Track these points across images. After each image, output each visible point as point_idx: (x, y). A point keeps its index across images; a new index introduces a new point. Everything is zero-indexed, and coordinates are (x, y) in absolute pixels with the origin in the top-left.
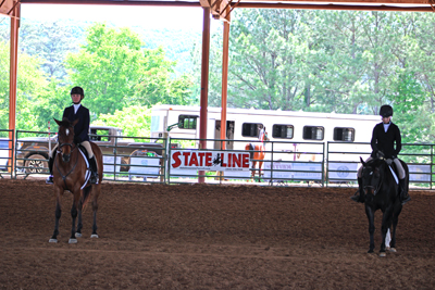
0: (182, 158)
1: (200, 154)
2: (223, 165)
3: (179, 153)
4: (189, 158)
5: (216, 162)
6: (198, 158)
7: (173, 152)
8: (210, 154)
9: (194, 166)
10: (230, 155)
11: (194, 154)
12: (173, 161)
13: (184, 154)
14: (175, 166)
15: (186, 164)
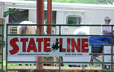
0: (20, 44)
1: (38, 40)
2: (62, 50)
3: (17, 40)
4: (27, 44)
5: (55, 47)
6: (37, 44)
7: (10, 38)
8: (49, 40)
9: (32, 52)
10: (68, 40)
11: (32, 40)
12: (10, 48)
13: (22, 40)
14: (13, 52)
15: (24, 50)
